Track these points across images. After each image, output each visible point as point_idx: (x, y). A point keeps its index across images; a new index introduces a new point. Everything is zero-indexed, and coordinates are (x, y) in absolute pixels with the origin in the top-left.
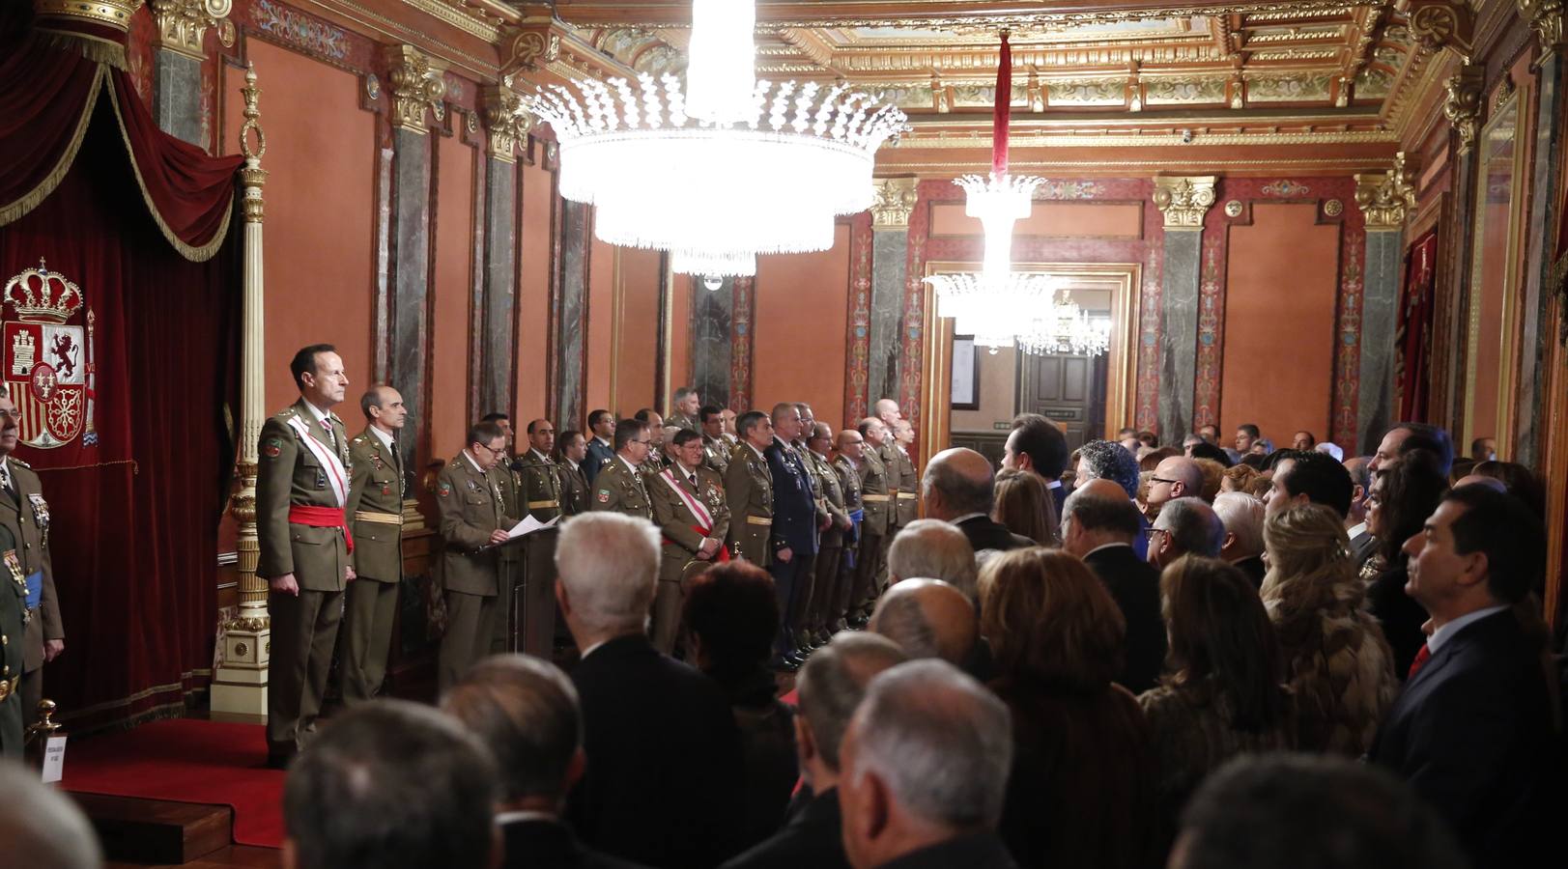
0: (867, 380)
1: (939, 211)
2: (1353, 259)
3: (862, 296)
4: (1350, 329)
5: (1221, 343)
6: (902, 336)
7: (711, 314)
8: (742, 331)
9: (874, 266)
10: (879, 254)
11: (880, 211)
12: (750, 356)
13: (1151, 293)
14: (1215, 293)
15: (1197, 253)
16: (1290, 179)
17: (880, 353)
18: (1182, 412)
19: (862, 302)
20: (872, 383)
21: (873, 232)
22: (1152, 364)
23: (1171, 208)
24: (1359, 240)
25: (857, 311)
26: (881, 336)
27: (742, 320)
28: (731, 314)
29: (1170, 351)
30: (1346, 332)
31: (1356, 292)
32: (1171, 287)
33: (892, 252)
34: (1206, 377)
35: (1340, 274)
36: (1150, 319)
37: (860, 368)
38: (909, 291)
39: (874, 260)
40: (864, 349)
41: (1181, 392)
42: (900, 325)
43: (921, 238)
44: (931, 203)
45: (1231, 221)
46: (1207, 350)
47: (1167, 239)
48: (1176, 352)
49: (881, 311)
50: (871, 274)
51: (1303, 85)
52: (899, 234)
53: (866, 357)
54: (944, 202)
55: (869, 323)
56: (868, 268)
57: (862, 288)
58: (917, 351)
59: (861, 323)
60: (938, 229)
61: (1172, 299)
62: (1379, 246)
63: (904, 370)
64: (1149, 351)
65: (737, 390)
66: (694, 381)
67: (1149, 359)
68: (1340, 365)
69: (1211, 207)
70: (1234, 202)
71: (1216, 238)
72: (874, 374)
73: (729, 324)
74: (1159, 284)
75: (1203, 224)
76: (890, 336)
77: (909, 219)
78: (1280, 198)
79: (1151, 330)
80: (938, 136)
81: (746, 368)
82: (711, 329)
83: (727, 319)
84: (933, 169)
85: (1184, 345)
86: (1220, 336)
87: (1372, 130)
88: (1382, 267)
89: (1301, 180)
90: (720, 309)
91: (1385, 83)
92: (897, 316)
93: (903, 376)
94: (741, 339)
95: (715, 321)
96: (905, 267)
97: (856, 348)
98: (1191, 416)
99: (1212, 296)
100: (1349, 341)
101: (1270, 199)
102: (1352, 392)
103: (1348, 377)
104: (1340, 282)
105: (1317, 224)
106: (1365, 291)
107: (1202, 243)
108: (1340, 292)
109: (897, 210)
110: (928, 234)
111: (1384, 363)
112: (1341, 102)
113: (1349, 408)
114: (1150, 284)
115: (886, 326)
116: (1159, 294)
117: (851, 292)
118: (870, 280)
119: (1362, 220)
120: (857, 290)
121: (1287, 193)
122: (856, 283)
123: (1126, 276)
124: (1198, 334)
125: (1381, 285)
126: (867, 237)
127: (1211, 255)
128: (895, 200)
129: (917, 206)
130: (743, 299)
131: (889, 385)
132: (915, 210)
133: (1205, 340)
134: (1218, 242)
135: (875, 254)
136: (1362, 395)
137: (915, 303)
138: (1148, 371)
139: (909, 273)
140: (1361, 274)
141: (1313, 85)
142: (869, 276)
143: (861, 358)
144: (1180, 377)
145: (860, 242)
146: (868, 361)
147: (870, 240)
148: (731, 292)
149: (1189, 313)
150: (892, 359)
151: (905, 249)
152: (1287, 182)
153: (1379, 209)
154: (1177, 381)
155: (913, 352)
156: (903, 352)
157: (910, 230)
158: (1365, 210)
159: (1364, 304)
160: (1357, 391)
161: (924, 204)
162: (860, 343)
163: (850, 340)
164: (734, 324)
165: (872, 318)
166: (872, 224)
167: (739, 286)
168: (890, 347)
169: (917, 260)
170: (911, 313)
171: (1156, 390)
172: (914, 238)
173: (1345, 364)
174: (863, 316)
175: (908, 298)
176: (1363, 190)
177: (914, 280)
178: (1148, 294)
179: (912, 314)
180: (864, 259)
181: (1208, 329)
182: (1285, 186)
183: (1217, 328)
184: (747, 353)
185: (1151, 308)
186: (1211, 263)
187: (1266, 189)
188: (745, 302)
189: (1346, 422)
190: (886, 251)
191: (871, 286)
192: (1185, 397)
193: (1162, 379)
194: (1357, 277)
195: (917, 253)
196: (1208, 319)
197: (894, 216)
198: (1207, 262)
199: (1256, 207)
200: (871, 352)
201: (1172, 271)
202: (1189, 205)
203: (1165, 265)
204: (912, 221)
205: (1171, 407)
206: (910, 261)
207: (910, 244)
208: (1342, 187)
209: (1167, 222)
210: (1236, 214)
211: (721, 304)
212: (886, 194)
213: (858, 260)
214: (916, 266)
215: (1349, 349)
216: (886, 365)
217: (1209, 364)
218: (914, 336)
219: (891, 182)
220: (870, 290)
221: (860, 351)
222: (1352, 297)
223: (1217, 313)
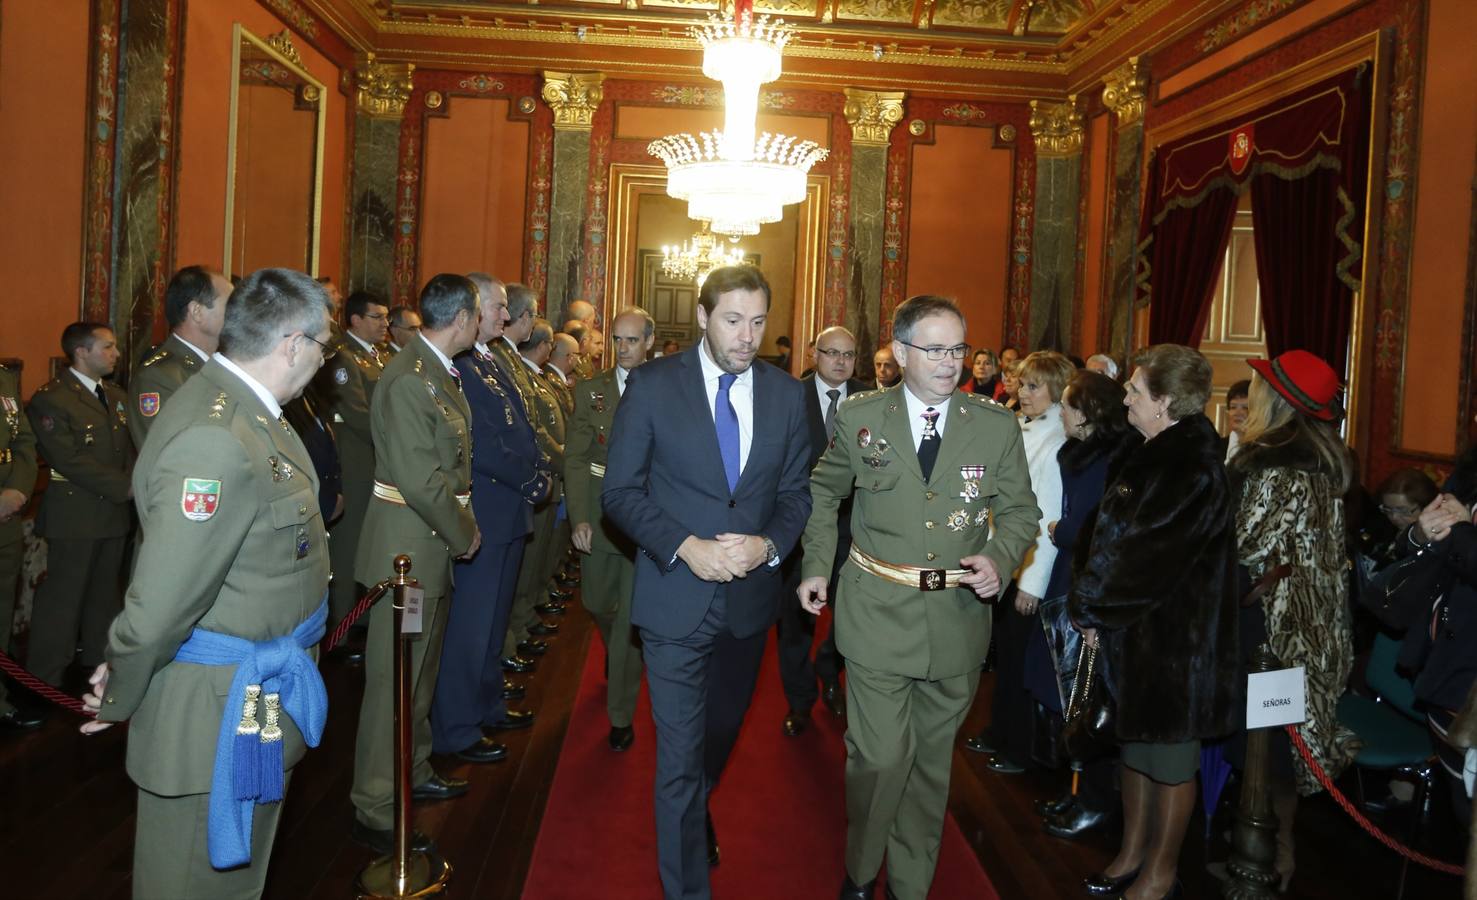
0: (546, 287)
1: (625, 113)
2: (1025, 183)
3: (541, 197)
4: (1022, 249)
5: (903, 258)
6: (584, 242)
7: (372, 211)
8: (406, 231)
9: (555, 165)
10: (560, 154)
11: (563, 108)
12: (415, 259)
13: (839, 207)
14: (899, 210)
15: (884, 169)
16: (969, 102)
17: (560, 257)
18: (869, 327)
19: (541, 204)
20: (551, 289)
21: (553, 129)
22: (839, 277)
23: (860, 122)
24: (1030, 165)
25: (535, 213)
26: (562, 240)
27: (407, 219)
28: (394, 212)
29: (858, 265)
30: (1019, 252)
31: (1028, 214)
32: (859, 200)
33: (574, 152)
34: (890, 291)
35: (1015, 196)
36: (838, 232)
37: (537, 274)
38: (591, 194)
39: (555, 159)
40: (542, 253)
41: (868, 306)
42: (583, 229)
43: (604, 138)
44: (617, 104)
45: (917, 140)
46: (891, 265)
47: (856, 153)
48: (863, 266)
49: (562, 214)
50: (552, 174)
51: (986, 11)
52: (582, 133)
53: (545, 262)
54: (629, 104)
55: (549, 225)
56: (548, 168)
57: (541, 189)
58: (600, 258)
59: (539, 226)
60: (625, 130)
61: (860, 213)
62: (1050, 172)
63: (586, 276)
64: (837, 264)
65: (401, 295)
66: (351, 282)
67: (837, 272)
68: (1013, 283)
69: (898, 123)
70: (917, 121)
71: (900, 155)
72: (553, 280)
73: (392, 222)
74: (847, 198)
75: (890, 141)
76: (571, 239)
77: (593, 119)
78: (959, 120)
79: (838, 243)
80: (628, 33)
81: (411, 271)
82: (371, 226)
83: (391, 216)
84: (620, 67)
85: (871, 260)
86: (905, 251)
87: (1045, 60)
88: (1053, 192)
89: (980, 104)
90: (381, 205)
91: (1059, 17)
92: (579, 219)
93: (584, 284)
94: (406, 240)
95: (376, 218)
96: (587, 168)
97: (534, 253)
98: (877, 330)
99: (896, 212)
100: (1021, 260)
101: (950, 121)
102: (1024, 308)
103: (1020, 295)
104: (1014, 204)
105: (993, 148)
106: (1037, 213)
107: (888, 160)
108: (1014, 214)
109: (581, 108)
110: (613, 135)
111: (1053, 282)
112: (1018, 30)
113: (1021, 325)
114: (837, 197)
115: (567, 229)
116: (847, 208)
117: (530, 192)
118: (550, 181)
119: (1033, 147)
120: (537, 191)
121: (966, 117)
122: (534, 184)
123: (816, 188)
124: (884, 249)
125: (1051, 210)
126: (548, 135)
127: (896, 172)
128: (581, 98)
129: (601, 104)
130: (408, 196)
131: (570, 292)
132: (599, 110)
133: (891, 256)
134: (902, 160)
135: (555, 153)
136: (1034, 312)
137: (598, 206)
138: (835, 284)
139: (591, 176)
140: (1033, 197)
141: (995, 11)
142: (549, 176)
143: (539, 263)
144: (867, 291)
145: (540, 140)
146: (547, 266)
147: (550, 139)
148: (395, 187)
149: (876, 227)
150: (572, 264)
151: (588, 150)
152: (966, 106)
153: (1050, 137)
154: (864, 295)
155: (595, 257)
156: (583, 257)
157: (593, 130)
158: (1038, 136)
159: (1036, 225)
160: (1028, 308)
161: (608, 105)
162: (538, 247)
163: (527, 243)
164: (398, 222)
165: (552, 220)
166: (553, 120)
167: (405, 182)
168: (571, 252)
169: (600, 163)
170: (593, 217)
171: (844, 302)
172: (598, 139)
173: (1017, 282)
174: (542, 218)
175: (589, 203)
176: (1039, 116)
177: (597, 183)
178: (835, 207)
179: (595, 218)
180: (543, 159)
181: (893, 245)
182: (964, 110)
183: (901, 244)
184: (412, 256)
185: (838, 221)
186: (896, 180)
187: (947, 111)
188: (411, 199)
189: (1018, 338)
190: (568, 150)
191: (551, 188)
192: (872, 311)
193: (849, 292)
194: (1029, 201)
195: (601, 155)
196: (893, 234)
197: (577, 114)
198: (892, 179)
199: (937, 127)
200: (550, 256)
201: (859, 183)
202: (877, 121)
203: (853, 179)
204: (596, 120)
205: (858, 321)
206: (593, 162)
207: (593, 146)
208: (1016, 113)
209: (856, 136)
210: (920, 133)
211: (383, 200)
212: (570, 90)
213: (537, 159)
214: (599, 169)
215: (1021, 269)
216: (567, 271)
217: (894, 279)
218: (596, 241)
219: (575, 77)
220: (550, 191)
221: (538, 255)
222: (1023, 220)
223: (901, 230)
